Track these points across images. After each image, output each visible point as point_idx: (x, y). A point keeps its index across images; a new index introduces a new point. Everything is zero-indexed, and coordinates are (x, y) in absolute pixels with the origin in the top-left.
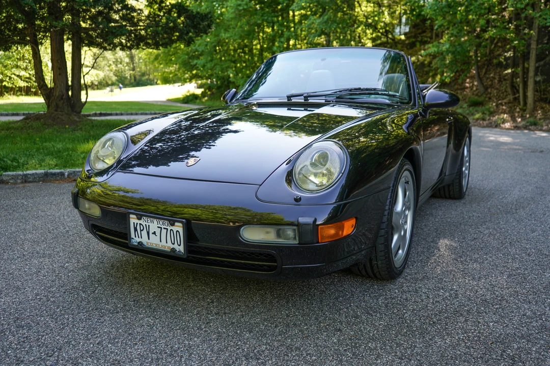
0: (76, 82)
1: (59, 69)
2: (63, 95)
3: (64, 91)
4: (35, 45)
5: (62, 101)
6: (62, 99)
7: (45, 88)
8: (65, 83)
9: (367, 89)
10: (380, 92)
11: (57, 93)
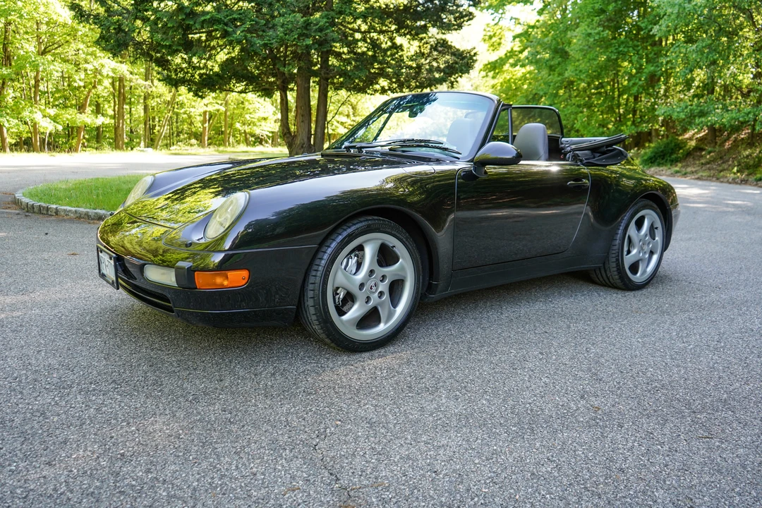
0: (319, 130)
1: (302, 116)
2: (304, 144)
3: (306, 140)
4: (284, 90)
5: (302, 150)
6: (302, 147)
7: (288, 135)
8: (307, 130)
9: (421, 141)
10: (430, 145)
11: (298, 141)
